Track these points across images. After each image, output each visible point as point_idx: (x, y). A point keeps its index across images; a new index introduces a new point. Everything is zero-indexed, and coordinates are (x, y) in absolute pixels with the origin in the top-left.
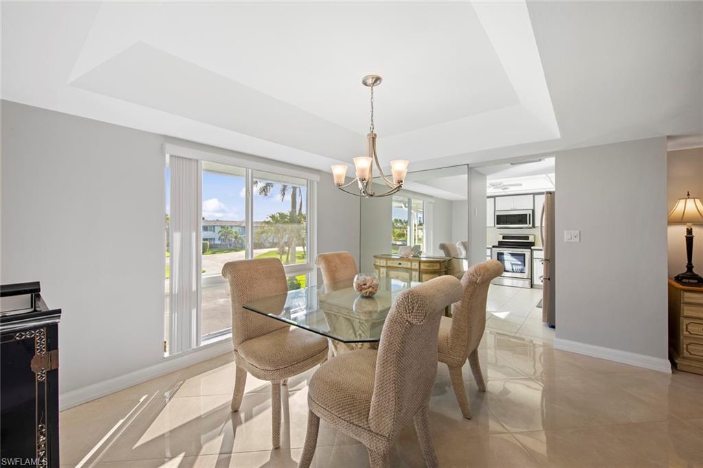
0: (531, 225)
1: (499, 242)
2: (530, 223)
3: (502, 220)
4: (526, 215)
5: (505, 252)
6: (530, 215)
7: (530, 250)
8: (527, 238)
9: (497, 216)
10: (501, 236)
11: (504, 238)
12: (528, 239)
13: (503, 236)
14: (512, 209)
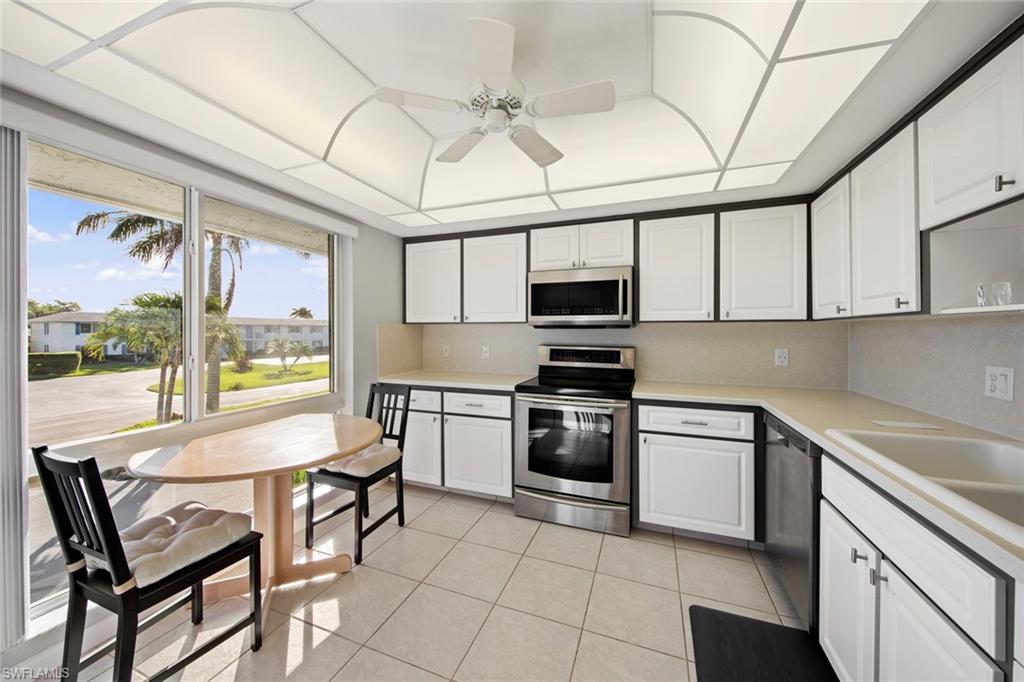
0: (628, 317)
1: (542, 368)
2: (625, 312)
3: (545, 298)
4: (617, 281)
5: (567, 409)
6: (625, 282)
7: (628, 402)
8: (614, 357)
9: (533, 286)
10: (545, 352)
11: (555, 354)
12: (618, 361)
13: (552, 350)
14: (574, 265)
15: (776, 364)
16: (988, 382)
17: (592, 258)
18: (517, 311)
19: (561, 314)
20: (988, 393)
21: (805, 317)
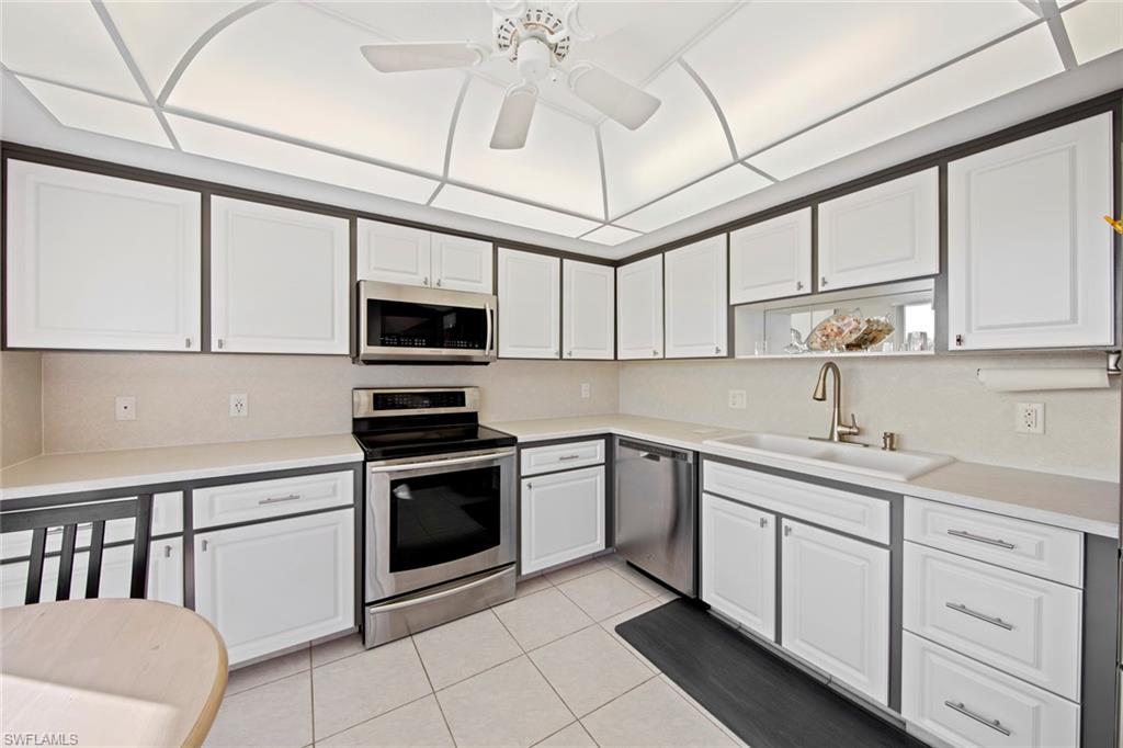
0: (494, 353)
1: (357, 422)
2: (492, 347)
4: (484, 311)
6: (492, 313)
10: (369, 398)
13: (375, 395)
14: (426, 283)
15: (583, 396)
16: (731, 398)
17: (447, 278)
18: (333, 337)
19: (413, 346)
20: (731, 406)
21: (613, 358)
